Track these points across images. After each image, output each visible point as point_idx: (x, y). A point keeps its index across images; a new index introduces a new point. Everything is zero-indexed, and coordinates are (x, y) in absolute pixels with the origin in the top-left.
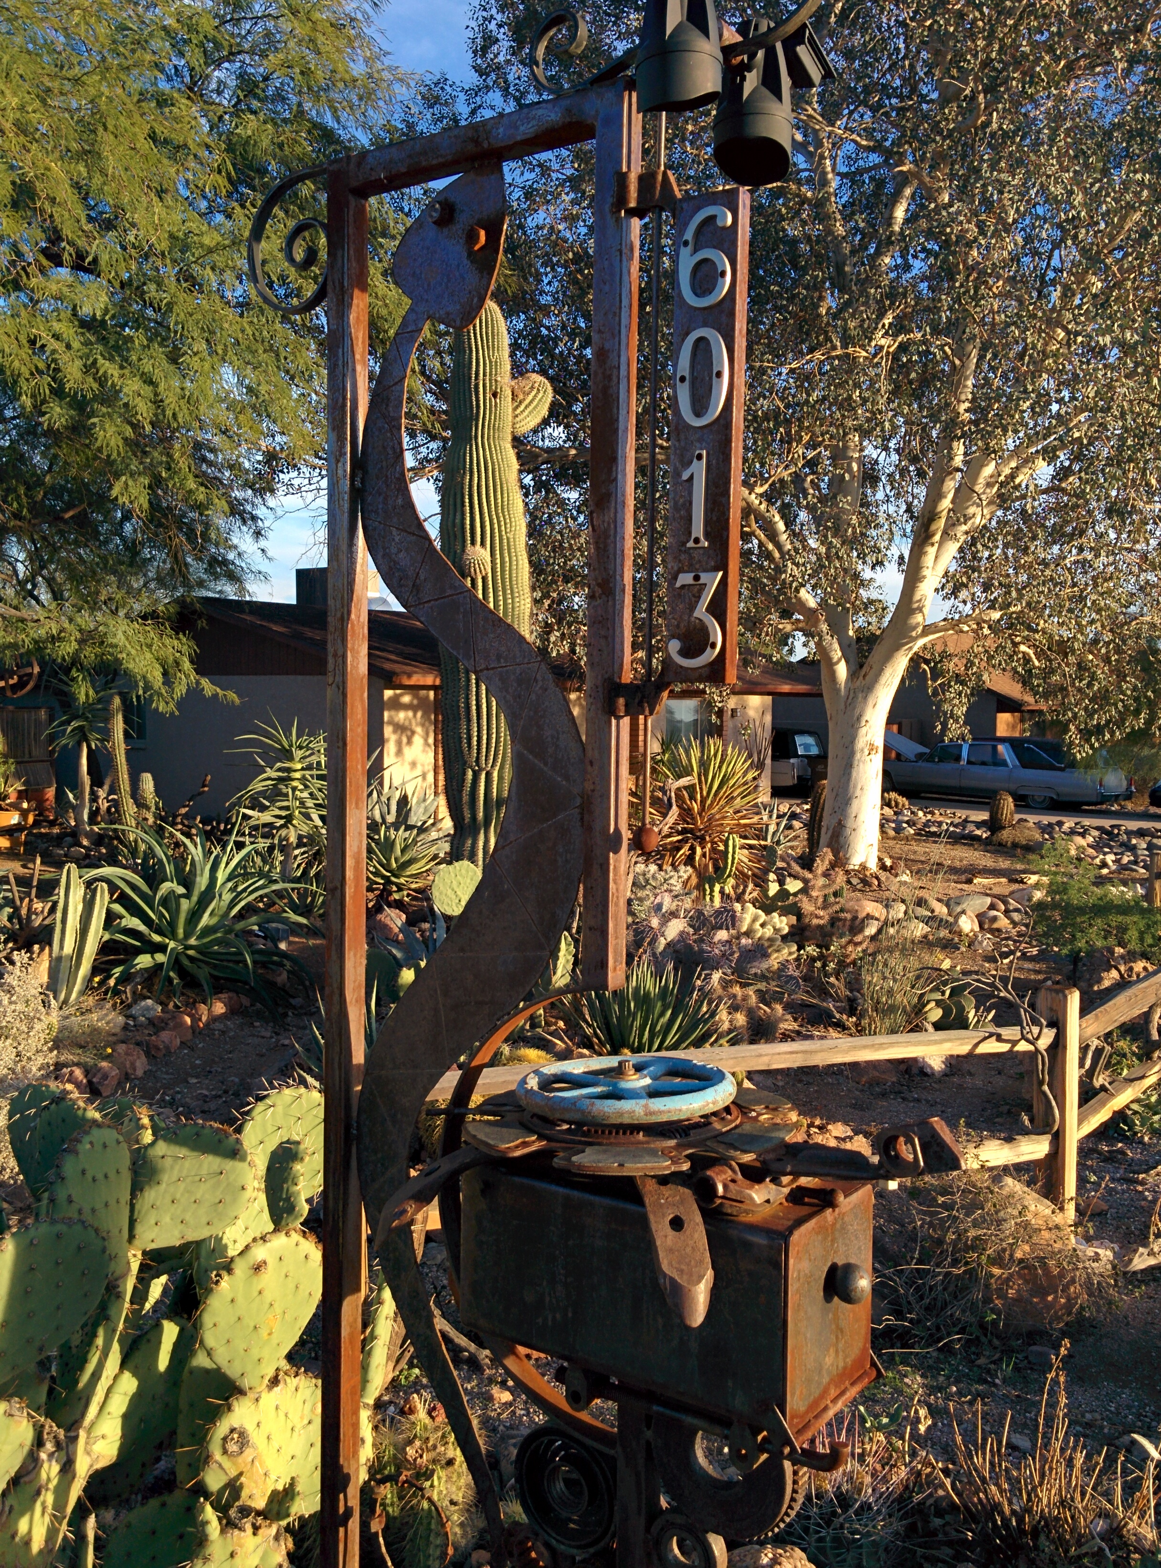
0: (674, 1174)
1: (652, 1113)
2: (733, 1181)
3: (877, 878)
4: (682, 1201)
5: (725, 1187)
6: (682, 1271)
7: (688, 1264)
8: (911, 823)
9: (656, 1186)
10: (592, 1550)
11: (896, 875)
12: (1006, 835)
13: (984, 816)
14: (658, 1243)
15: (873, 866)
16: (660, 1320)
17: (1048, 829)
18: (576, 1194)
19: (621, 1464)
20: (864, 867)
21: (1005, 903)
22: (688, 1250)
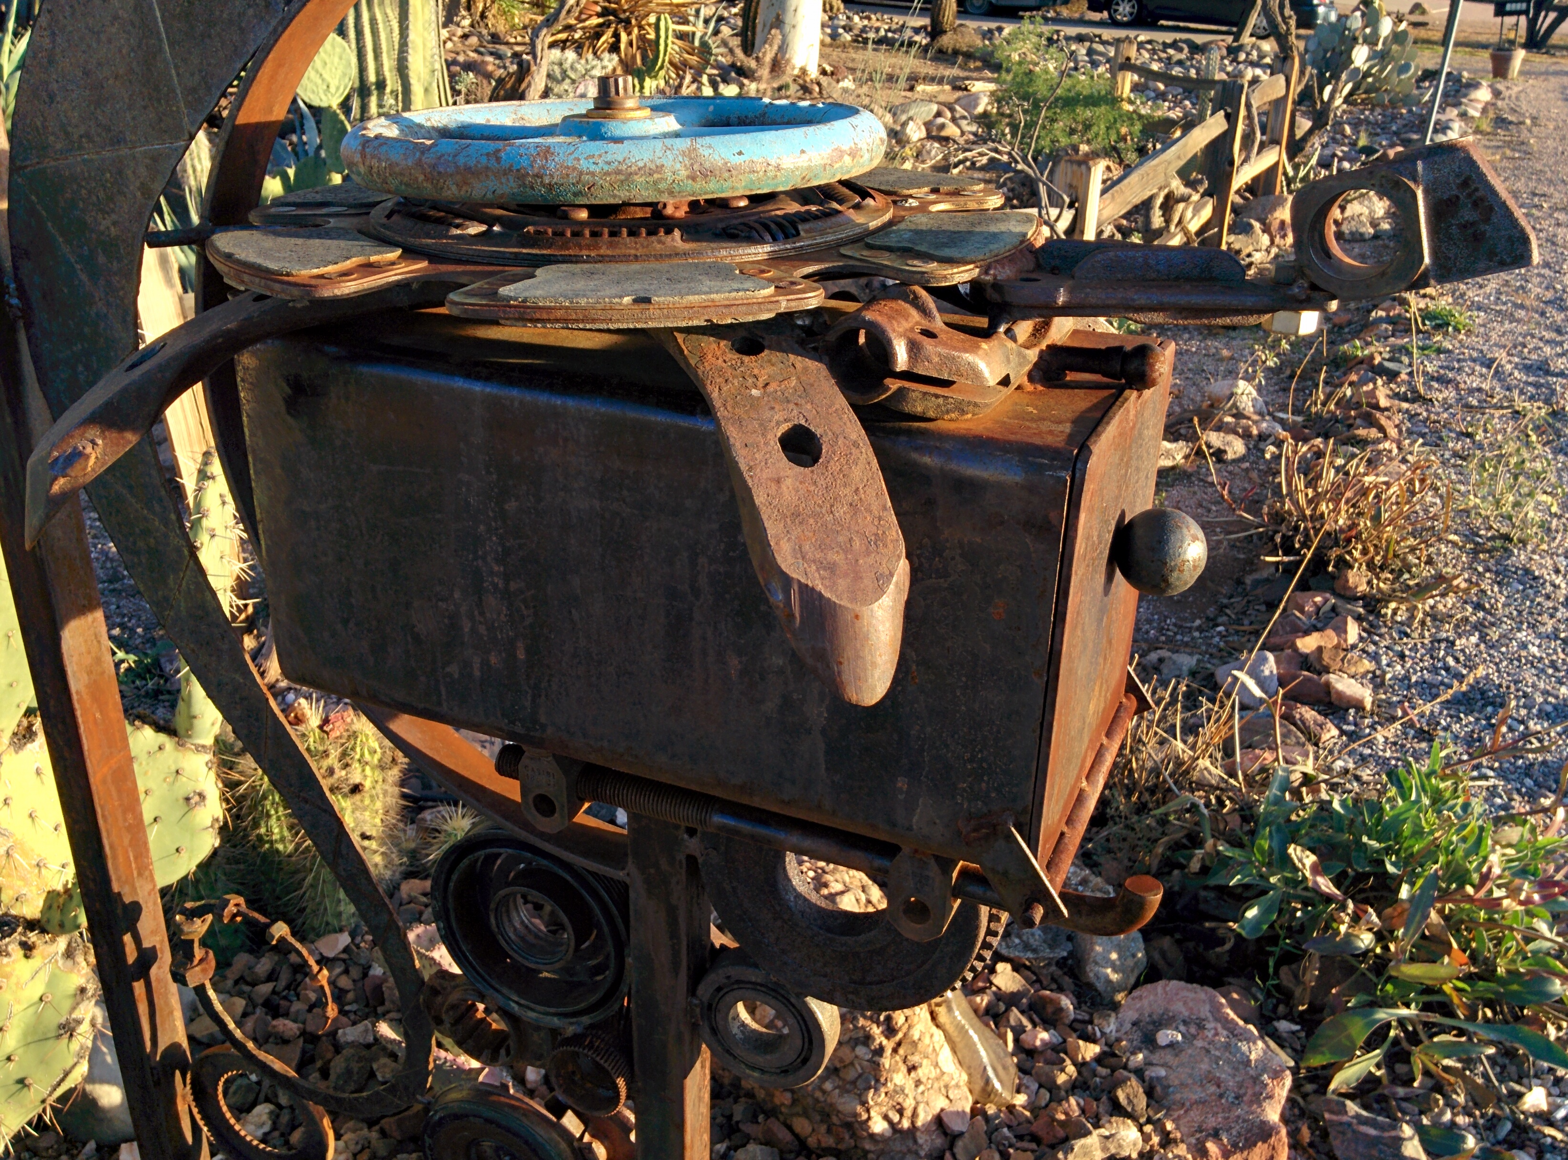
0: (785, 319)
1: (707, 174)
2: (928, 334)
3: (819, 84)
4: (805, 390)
5: (914, 348)
6: (832, 568)
7: (847, 548)
8: (848, 29)
9: (733, 357)
10: (586, 1020)
11: (838, 81)
12: (947, 41)
13: (925, 21)
14: (760, 499)
15: (813, 73)
16: (734, 663)
17: (988, 34)
18: (515, 394)
19: (638, 896)
20: (804, 71)
21: (952, 110)
22: (841, 511)
